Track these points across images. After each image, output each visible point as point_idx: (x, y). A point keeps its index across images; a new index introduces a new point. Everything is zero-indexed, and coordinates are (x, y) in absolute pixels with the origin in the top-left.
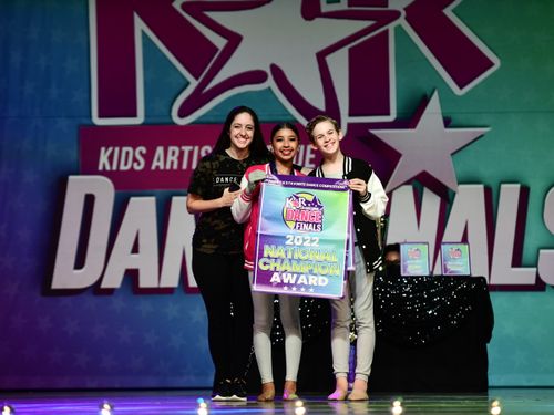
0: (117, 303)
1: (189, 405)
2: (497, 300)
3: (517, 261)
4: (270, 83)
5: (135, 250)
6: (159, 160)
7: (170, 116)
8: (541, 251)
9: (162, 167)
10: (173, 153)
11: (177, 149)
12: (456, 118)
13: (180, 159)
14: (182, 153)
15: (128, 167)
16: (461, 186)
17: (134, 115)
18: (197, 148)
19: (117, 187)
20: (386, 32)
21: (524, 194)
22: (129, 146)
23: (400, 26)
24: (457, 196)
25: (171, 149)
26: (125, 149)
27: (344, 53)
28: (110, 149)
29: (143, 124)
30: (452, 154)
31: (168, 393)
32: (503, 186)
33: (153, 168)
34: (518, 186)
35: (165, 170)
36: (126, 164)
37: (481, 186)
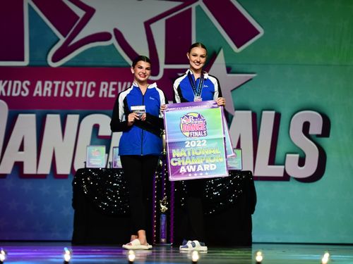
0: (9, 184)
1: (56, 252)
2: (259, 186)
3: (272, 161)
4: (113, 41)
5: (21, 149)
6: (38, 90)
7: (47, 61)
8: (288, 155)
9: (40, 95)
10: (48, 85)
11: (50, 83)
12: (235, 67)
13: (53, 89)
14: (54, 85)
15: (18, 94)
16: (237, 112)
17: (22, 59)
18: (64, 83)
19: (10, 107)
20: (190, 9)
21: (278, 117)
22: (19, 80)
23: (199, 6)
24: (234, 119)
25: (46, 83)
26: (16, 82)
27: (162, 23)
28: (6, 82)
29: (28, 66)
30: (232, 91)
31: (42, 244)
32: (264, 112)
33: (35, 95)
34: (274, 112)
35: (42, 97)
36: (16, 92)
37: (250, 112)
